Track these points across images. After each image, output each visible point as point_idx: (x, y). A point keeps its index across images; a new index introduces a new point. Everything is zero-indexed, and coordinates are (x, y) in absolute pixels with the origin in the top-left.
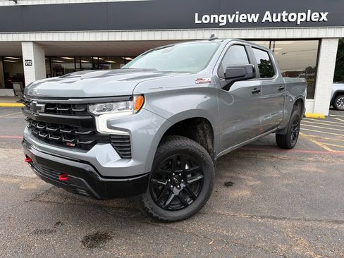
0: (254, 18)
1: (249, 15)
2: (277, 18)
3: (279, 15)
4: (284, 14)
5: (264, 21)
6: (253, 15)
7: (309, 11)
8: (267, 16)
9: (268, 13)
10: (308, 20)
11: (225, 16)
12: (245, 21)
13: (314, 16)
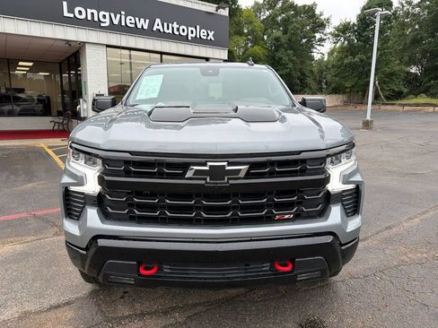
0: (143, 23)
1: (137, 19)
2: (168, 29)
3: (170, 25)
4: (175, 26)
5: (154, 29)
6: (142, 20)
7: (198, 27)
8: (158, 25)
9: (158, 21)
10: (198, 36)
11: (107, 14)
12: (133, 26)
13: (203, 34)
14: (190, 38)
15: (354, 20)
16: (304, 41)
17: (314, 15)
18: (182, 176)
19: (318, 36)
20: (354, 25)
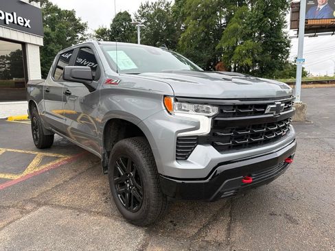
13: (20, 20)
14: (7, 23)
15: (109, 28)
16: (68, 38)
17: (74, 20)
18: (263, 113)
19: (80, 36)
20: (109, 31)
